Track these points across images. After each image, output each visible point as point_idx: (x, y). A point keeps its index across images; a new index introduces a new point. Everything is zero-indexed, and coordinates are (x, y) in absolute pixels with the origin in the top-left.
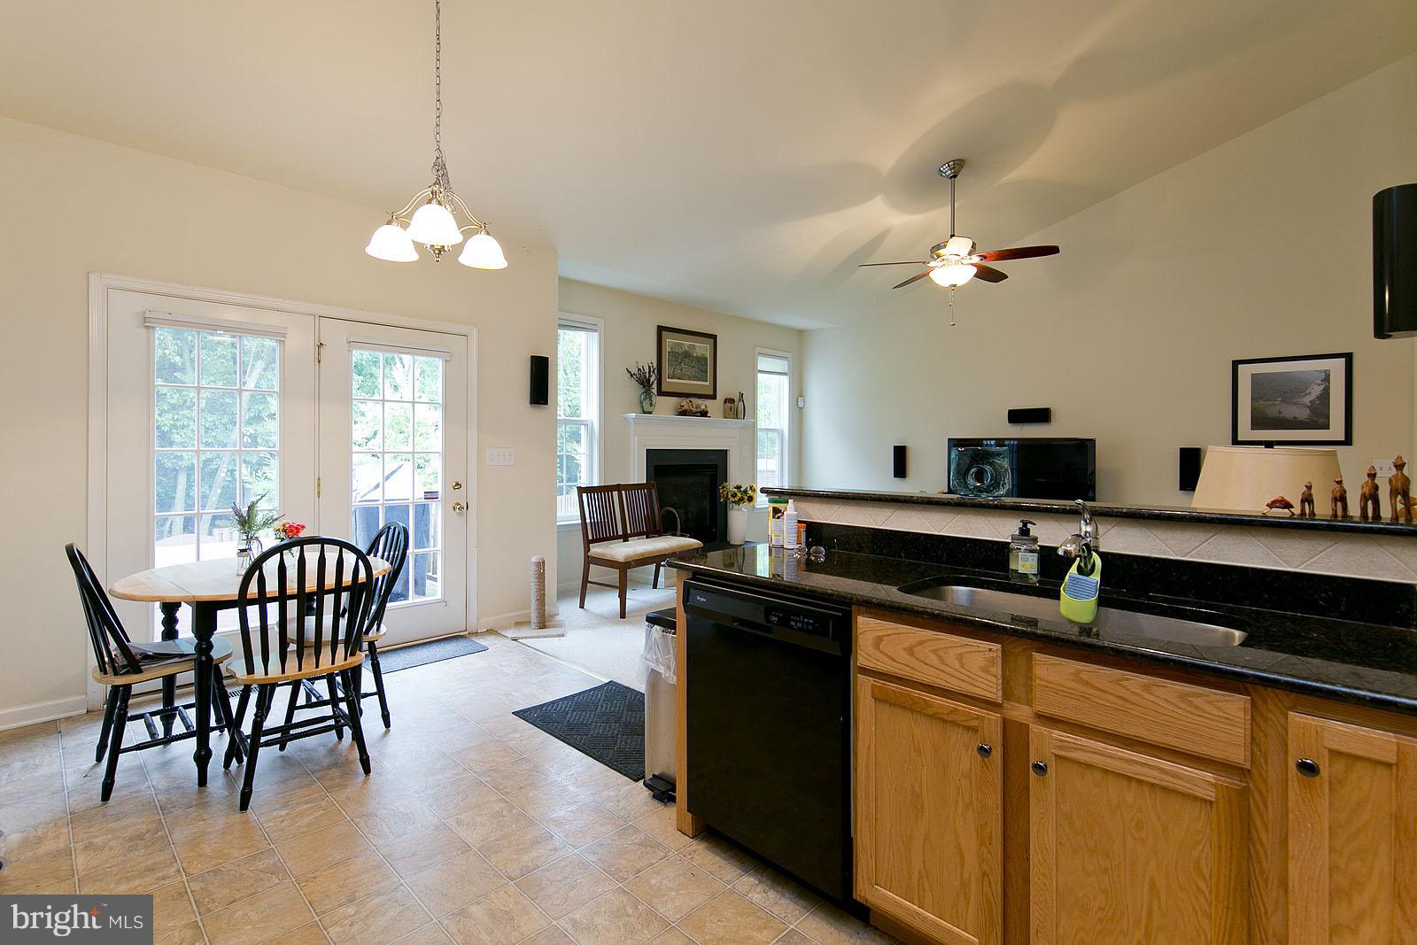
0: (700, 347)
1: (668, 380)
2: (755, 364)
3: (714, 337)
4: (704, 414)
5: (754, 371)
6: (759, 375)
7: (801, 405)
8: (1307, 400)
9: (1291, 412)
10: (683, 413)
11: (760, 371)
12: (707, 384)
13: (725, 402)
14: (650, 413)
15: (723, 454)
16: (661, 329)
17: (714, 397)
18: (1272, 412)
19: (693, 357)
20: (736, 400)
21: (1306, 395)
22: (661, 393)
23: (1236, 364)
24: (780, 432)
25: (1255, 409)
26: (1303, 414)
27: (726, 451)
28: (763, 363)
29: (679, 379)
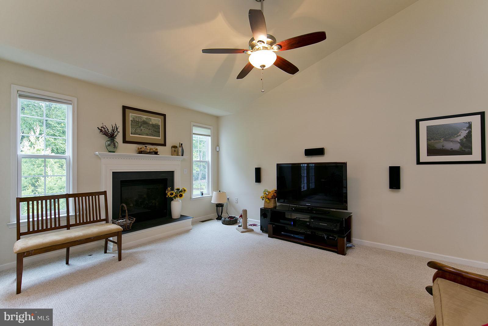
0: (154, 120)
1: (131, 135)
2: (191, 130)
3: (164, 116)
4: (156, 153)
5: (190, 134)
6: (194, 136)
7: (218, 150)
8: (458, 139)
9: (449, 146)
10: (141, 152)
11: (194, 134)
12: (160, 138)
13: (172, 148)
14: (114, 152)
15: (172, 173)
16: (125, 108)
17: (164, 145)
18: (438, 146)
19: (150, 124)
20: (178, 147)
21: (458, 136)
22: (125, 141)
23: (418, 122)
24: (207, 162)
25: (429, 145)
26: (457, 147)
27: (173, 172)
28: (195, 130)
29: (140, 135)
